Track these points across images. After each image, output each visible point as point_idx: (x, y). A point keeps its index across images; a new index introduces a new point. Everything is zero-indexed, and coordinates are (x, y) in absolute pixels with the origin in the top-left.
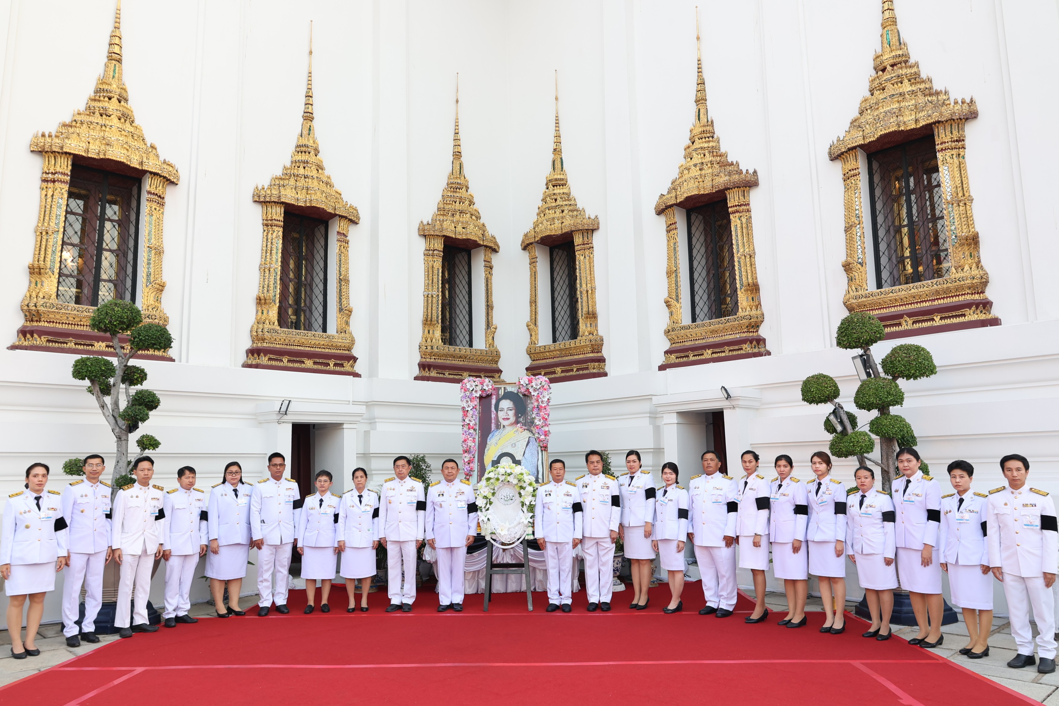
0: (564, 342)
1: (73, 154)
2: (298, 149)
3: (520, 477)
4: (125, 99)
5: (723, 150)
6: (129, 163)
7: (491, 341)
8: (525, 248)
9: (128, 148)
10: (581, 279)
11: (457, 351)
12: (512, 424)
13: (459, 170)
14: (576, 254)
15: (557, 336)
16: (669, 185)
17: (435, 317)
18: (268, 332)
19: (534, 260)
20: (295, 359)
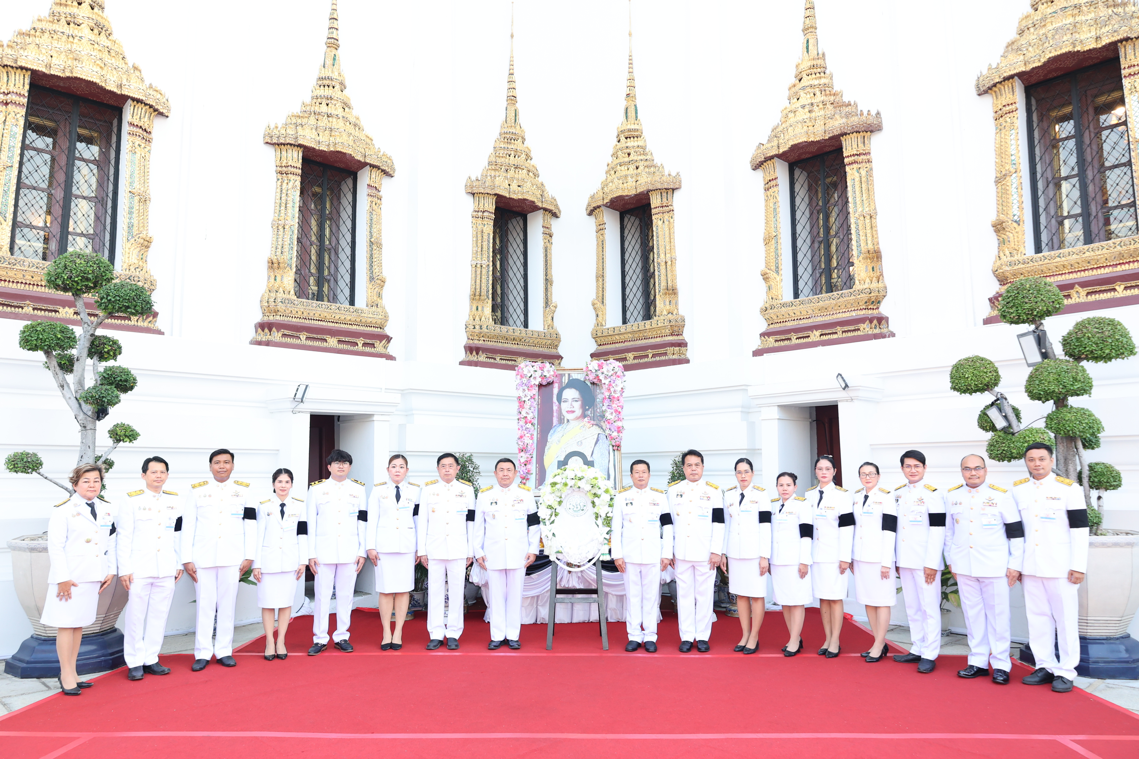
0: (636, 323)
1: (30, 69)
2: (320, 83)
3: (594, 482)
4: (100, 6)
5: (837, 88)
6: (103, 85)
7: (550, 322)
8: (590, 214)
9: (103, 65)
10: (658, 248)
11: (511, 332)
12: (578, 418)
13: (514, 118)
14: (653, 217)
15: (628, 317)
16: (769, 133)
17: (484, 292)
18: (281, 302)
19: (601, 227)
20: (315, 336)
